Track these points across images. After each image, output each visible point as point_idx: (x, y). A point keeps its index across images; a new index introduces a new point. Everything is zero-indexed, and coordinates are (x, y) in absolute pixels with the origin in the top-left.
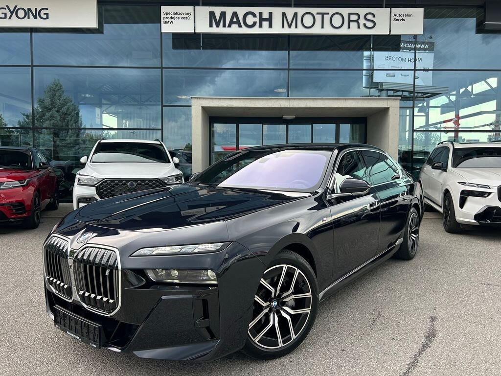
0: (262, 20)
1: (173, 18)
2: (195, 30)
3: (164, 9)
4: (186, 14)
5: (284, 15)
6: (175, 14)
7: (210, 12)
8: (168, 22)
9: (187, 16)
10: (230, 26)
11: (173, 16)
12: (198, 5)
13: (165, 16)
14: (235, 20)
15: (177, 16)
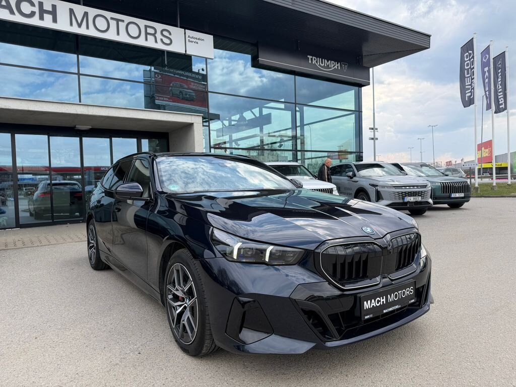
0: (42, 11)
5: (71, 11)
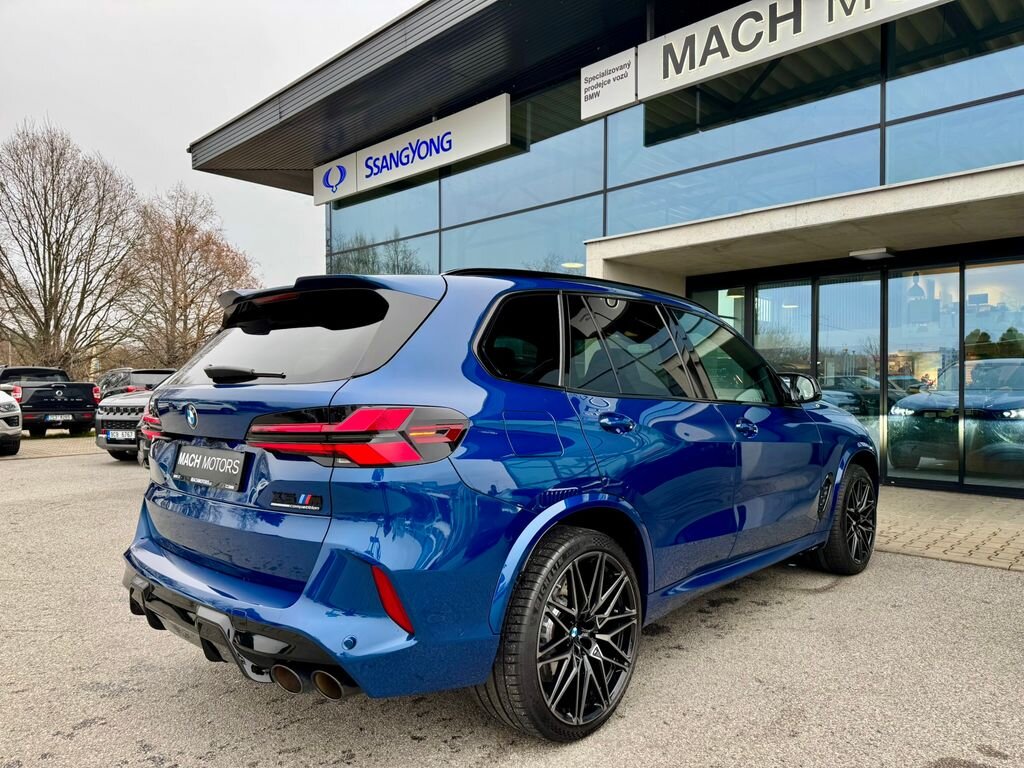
0: (774, 20)
1: (599, 85)
2: (636, 95)
3: (587, 72)
4: (622, 68)
6: (603, 75)
7: (664, 47)
8: (591, 97)
9: (623, 72)
10: (703, 62)
11: (600, 81)
12: (645, 41)
13: (588, 85)
14: (714, 44)
15: (606, 78)
